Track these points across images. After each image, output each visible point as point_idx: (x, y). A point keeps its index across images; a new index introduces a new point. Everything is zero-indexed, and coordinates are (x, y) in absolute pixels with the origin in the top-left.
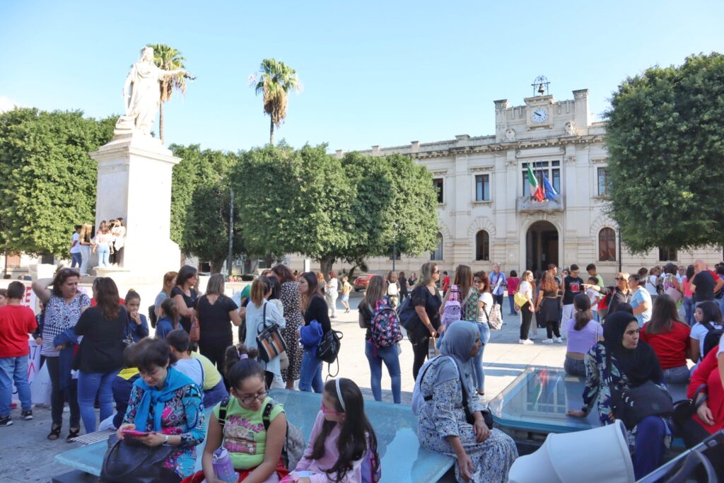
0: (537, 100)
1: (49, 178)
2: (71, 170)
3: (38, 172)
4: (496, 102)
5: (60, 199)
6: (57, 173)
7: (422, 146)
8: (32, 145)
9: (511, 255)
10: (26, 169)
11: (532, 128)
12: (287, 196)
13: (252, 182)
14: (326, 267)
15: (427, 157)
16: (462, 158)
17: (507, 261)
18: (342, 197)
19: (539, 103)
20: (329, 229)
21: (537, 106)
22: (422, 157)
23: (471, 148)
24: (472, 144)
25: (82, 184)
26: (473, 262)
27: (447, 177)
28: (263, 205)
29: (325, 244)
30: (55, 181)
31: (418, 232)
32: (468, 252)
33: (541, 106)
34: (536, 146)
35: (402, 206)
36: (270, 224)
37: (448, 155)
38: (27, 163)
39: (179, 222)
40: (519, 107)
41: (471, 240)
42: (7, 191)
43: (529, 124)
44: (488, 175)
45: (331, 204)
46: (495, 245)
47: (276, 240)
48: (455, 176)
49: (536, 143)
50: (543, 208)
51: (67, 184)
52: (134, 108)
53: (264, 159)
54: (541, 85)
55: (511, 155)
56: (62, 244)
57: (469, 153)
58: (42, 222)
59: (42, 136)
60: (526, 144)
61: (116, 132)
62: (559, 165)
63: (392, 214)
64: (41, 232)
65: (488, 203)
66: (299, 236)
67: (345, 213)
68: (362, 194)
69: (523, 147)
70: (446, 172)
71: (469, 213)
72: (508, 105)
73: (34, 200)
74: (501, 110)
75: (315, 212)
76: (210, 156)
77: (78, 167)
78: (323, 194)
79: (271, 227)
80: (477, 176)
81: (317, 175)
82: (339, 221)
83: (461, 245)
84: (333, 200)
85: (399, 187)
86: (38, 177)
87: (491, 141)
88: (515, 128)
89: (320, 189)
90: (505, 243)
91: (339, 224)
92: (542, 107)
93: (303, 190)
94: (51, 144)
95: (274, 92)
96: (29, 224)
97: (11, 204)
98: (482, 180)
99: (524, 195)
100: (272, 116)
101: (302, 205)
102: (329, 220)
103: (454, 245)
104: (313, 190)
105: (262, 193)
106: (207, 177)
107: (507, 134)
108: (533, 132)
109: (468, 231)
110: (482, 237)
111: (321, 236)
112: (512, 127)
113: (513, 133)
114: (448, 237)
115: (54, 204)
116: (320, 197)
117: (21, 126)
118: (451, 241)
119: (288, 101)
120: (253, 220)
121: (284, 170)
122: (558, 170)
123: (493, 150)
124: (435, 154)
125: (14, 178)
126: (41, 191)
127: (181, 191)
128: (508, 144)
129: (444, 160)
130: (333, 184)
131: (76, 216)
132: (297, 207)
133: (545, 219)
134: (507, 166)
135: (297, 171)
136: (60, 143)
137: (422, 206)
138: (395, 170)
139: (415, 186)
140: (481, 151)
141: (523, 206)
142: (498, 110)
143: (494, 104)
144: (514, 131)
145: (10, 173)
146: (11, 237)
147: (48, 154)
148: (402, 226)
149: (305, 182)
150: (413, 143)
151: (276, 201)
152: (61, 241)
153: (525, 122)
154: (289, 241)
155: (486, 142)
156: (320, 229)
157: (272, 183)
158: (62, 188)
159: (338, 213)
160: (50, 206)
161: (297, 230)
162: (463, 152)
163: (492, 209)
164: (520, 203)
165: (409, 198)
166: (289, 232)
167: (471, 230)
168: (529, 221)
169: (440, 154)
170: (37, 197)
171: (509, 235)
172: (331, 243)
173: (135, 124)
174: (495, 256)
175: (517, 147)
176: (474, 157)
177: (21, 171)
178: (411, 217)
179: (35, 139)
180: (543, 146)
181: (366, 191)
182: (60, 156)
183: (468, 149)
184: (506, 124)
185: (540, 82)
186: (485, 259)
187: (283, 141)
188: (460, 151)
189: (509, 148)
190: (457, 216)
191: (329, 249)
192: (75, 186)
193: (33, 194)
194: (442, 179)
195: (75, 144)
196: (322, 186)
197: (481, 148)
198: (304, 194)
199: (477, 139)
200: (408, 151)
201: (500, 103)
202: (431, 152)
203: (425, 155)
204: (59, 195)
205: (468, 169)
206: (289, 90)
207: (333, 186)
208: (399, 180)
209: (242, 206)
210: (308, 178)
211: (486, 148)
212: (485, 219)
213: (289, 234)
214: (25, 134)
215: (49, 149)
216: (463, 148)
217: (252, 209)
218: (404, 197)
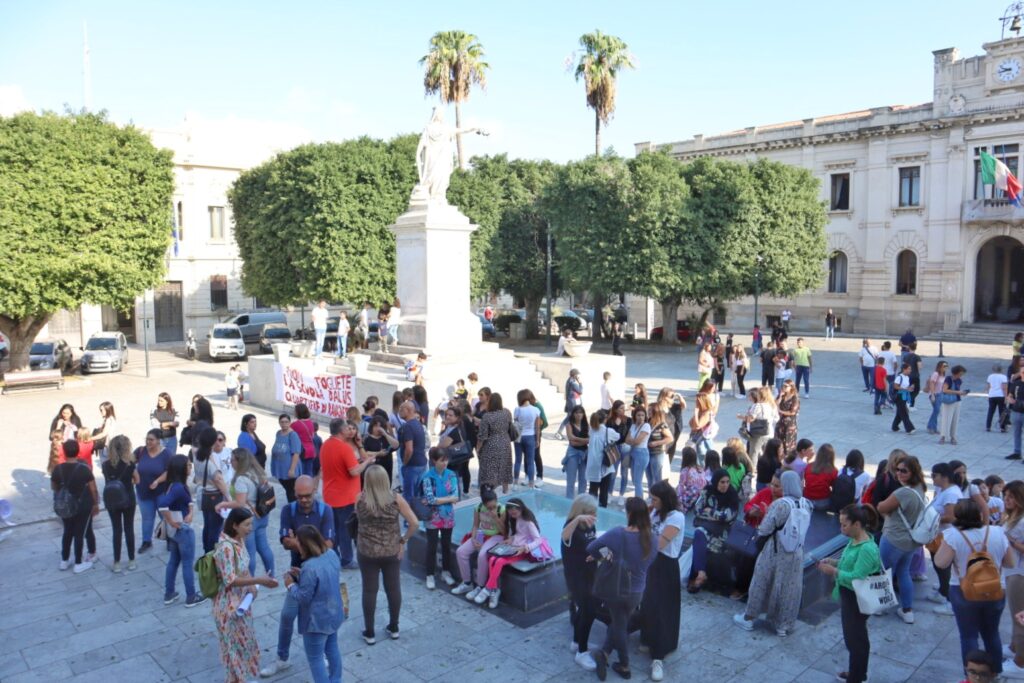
0: (1005, 46)
1: (341, 225)
2: (362, 212)
3: (330, 219)
4: (935, 53)
5: (353, 247)
6: (349, 219)
7: (819, 125)
8: (323, 190)
9: (950, 288)
10: (318, 216)
11: (994, 92)
12: (614, 226)
13: (570, 208)
14: (668, 311)
15: (826, 142)
16: (879, 142)
17: (942, 296)
18: (683, 227)
19: (1009, 50)
20: (667, 269)
21: (1005, 55)
22: (818, 143)
23: (893, 127)
24: (894, 120)
25: (375, 227)
26: (892, 296)
27: (855, 171)
28: (584, 238)
29: (662, 287)
30: (347, 228)
31: (793, 265)
32: (883, 282)
33: (1012, 54)
34: (999, 121)
35: (767, 232)
36: (594, 261)
37: (858, 138)
38: (319, 210)
39: (483, 259)
40: (974, 58)
41: (888, 265)
42: (302, 242)
43: (990, 84)
44: (918, 168)
45: (669, 236)
46: (925, 273)
47: (601, 281)
48: (868, 170)
49: (998, 116)
50: (1004, 218)
51: (359, 229)
52: (428, 176)
53: (583, 179)
54: (1016, 17)
55: (956, 136)
56: (358, 297)
57: (889, 135)
58: (337, 274)
59: (332, 178)
60: (982, 118)
61: (412, 203)
62: (1017, 150)
63: (754, 244)
64: (337, 285)
65: (917, 210)
66: (629, 276)
67: (687, 248)
68: (711, 221)
69: (977, 123)
70: (854, 164)
71: (887, 226)
72: (956, 56)
73: (328, 250)
74: (943, 65)
75: (649, 246)
76: (519, 168)
77: (370, 209)
78: (658, 224)
79: (595, 266)
80: (901, 170)
81: (649, 200)
82: (680, 257)
83: (873, 272)
84: (672, 232)
85: (765, 207)
86: (330, 225)
87: (926, 115)
88: (965, 92)
89: (654, 218)
90: (940, 270)
91: (680, 261)
92: (1015, 57)
93: (633, 219)
94: (341, 187)
95: (598, 79)
96: (324, 277)
97: (305, 254)
98: (909, 175)
99: (975, 198)
100: (597, 111)
101: (631, 239)
102: (667, 257)
103: (863, 272)
104: (645, 219)
105: (582, 223)
106: (516, 198)
107: (952, 103)
108: (995, 97)
109: (885, 251)
110: (906, 261)
111: (657, 277)
112: (961, 92)
113: (961, 102)
114: (855, 260)
115: (347, 253)
116: (654, 228)
117: (310, 169)
118: (860, 265)
119: (617, 89)
120: (572, 256)
121: (609, 193)
122: (1016, 158)
123: (928, 129)
124: (839, 137)
125: (306, 226)
126: (334, 239)
127: (484, 222)
128: (952, 120)
129: (852, 146)
130: (671, 210)
131: (370, 264)
132: (626, 239)
133: (1007, 233)
134: (949, 153)
135: (624, 196)
136: (350, 183)
137: (801, 229)
138: (759, 182)
139: (788, 203)
140: (908, 132)
141: (971, 214)
142: (938, 65)
143: (933, 57)
144: (964, 98)
145: (303, 221)
146: (307, 289)
147: (339, 198)
148: (768, 260)
149: (635, 210)
150: (805, 121)
151: (600, 233)
152: (357, 293)
153: (983, 82)
154: (617, 283)
155: (918, 117)
156: (656, 269)
157: (595, 210)
158: (355, 234)
159: (678, 247)
160: (344, 255)
161: (626, 270)
162: (880, 134)
163: (924, 218)
164: (968, 210)
165: (779, 221)
166: (616, 271)
167: (889, 250)
168: (981, 237)
169: (846, 137)
170: (331, 248)
171: (949, 258)
172: (669, 286)
173: (430, 192)
174: (925, 289)
175: (966, 122)
176: (899, 140)
177: (314, 218)
178: (782, 246)
179: (325, 181)
180: (1010, 119)
181: (717, 216)
182: (351, 199)
183: (888, 129)
184: (950, 88)
185: (1015, 13)
186: (911, 293)
187: (610, 150)
188: (876, 132)
189: (954, 125)
190: (869, 230)
191: (668, 294)
192: (367, 231)
193: (327, 244)
194: (848, 175)
195: (365, 181)
196: (656, 213)
197: (910, 127)
198: (635, 225)
199: (904, 112)
200: (798, 134)
201: (942, 55)
202: (831, 135)
203: (823, 139)
204: (353, 242)
205: (887, 159)
206: (618, 73)
207: (671, 214)
208: (766, 197)
209: (560, 239)
210: (639, 204)
211: (917, 126)
212: (912, 234)
213: (617, 275)
214: (315, 177)
215: (339, 192)
216: (881, 127)
217: (572, 242)
218: (772, 220)
